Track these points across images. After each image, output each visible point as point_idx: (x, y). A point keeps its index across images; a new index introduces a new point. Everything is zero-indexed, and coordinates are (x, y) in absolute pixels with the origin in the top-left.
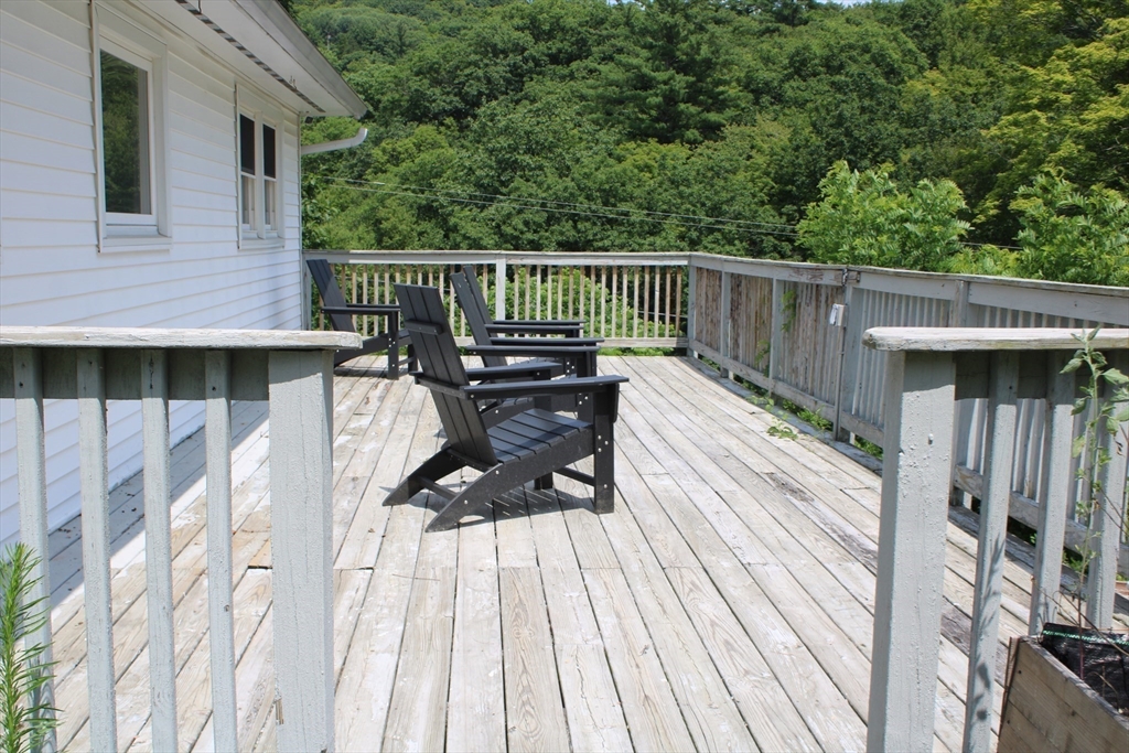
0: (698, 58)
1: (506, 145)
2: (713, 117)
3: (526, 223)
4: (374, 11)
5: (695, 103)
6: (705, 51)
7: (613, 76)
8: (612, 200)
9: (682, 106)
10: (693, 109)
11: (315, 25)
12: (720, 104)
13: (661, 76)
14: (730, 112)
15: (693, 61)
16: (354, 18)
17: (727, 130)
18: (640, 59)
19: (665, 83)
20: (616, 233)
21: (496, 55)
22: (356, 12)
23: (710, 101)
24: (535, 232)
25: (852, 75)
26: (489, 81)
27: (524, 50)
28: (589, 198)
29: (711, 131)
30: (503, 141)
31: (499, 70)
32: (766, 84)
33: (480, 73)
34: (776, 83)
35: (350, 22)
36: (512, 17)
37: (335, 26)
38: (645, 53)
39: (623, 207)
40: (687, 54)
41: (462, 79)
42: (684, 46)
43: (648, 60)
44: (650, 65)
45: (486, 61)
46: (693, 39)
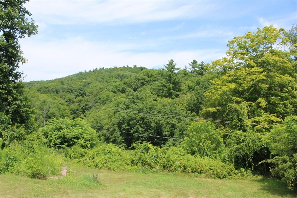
0: (175, 81)
1: (131, 98)
2: (178, 93)
3: (134, 113)
4: (129, 72)
5: (174, 90)
6: (177, 80)
7: (158, 85)
8: (151, 109)
9: (171, 91)
10: (174, 91)
11: (117, 75)
12: (180, 91)
13: (167, 85)
14: (181, 92)
15: (174, 82)
16: (125, 74)
17: (180, 96)
18: (163, 81)
19: (168, 86)
20: (151, 116)
21: (139, 80)
22: (126, 73)
23: (178, 90)
24: (135, 115)
25: (202, 85)
26: (137, 85)
27: (145, 79)
28: (147, 109)
29: (177, 96)
30: (131, 97)
31: (139, 83)
32: (192, 87)
33: (135, 84)
34: (193, 87)
35: (124, 74)
36: (144, 73)
37: (121, 75)
38: (164, 80)
39: (154, 111)
40: (173, 80)
41: (132, 85)
42: (173, 79)
43: (165, 81)
44: (165, 82)
45: (137, 81)
46: (174, 77)
